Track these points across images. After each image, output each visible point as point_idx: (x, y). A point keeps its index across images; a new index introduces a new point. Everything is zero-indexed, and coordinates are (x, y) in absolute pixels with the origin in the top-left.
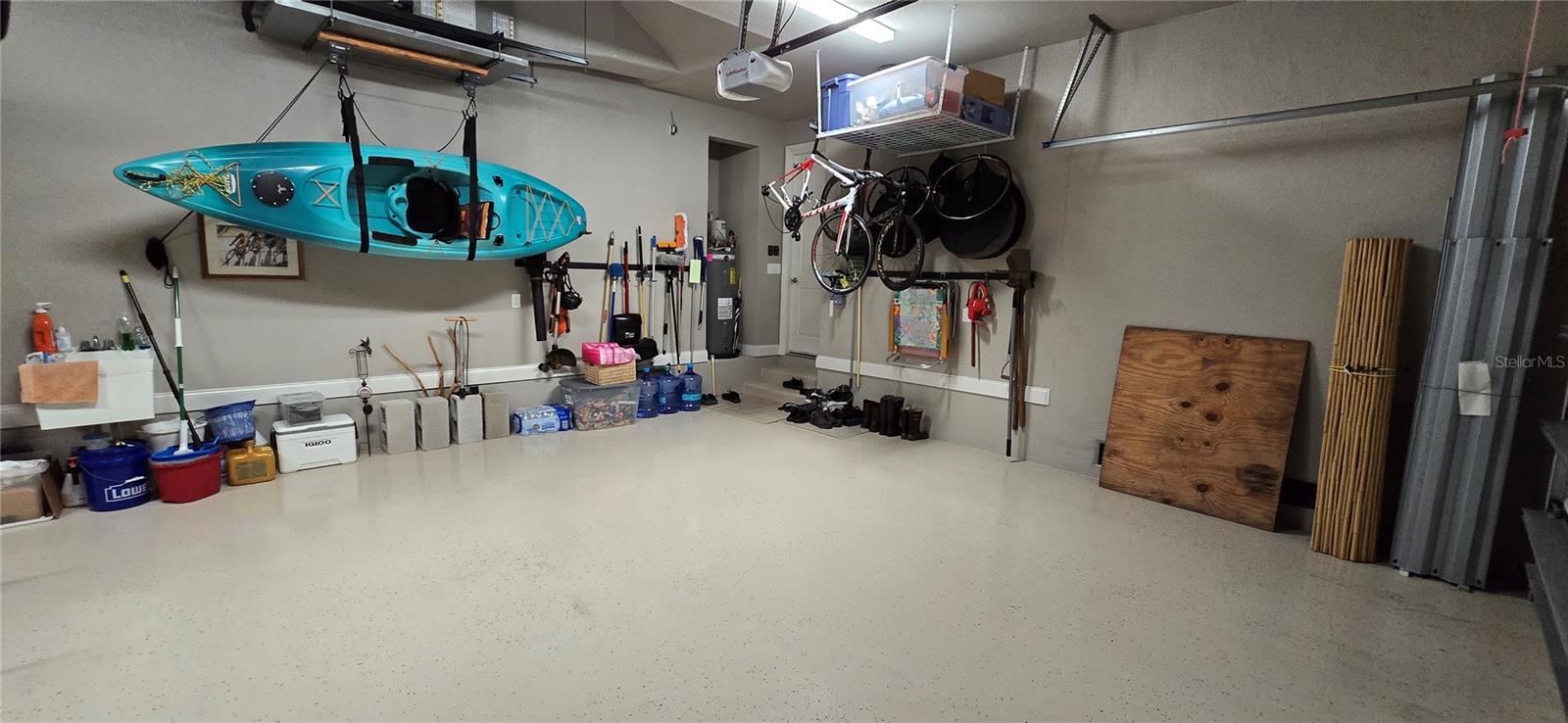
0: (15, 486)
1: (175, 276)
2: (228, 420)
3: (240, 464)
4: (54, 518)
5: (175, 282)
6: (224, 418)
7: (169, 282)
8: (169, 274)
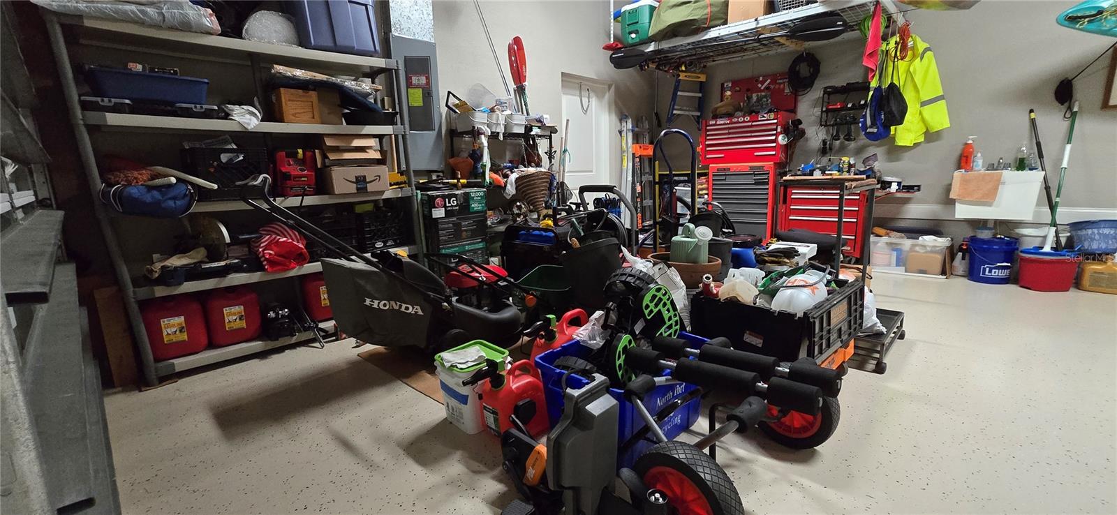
0: (932, 252)
1: (1075, 109)
2: (1093, 233)
3: (1095, 272)
4: (947, 278)
5: (1074, 115)
6: (1090, 231)
7: (1068, 115)
8: (1070, 108)
